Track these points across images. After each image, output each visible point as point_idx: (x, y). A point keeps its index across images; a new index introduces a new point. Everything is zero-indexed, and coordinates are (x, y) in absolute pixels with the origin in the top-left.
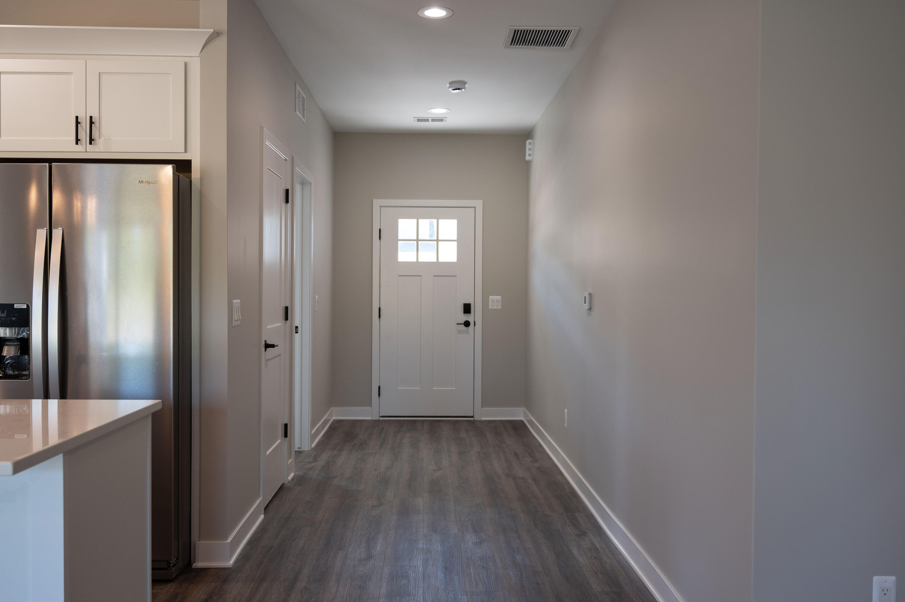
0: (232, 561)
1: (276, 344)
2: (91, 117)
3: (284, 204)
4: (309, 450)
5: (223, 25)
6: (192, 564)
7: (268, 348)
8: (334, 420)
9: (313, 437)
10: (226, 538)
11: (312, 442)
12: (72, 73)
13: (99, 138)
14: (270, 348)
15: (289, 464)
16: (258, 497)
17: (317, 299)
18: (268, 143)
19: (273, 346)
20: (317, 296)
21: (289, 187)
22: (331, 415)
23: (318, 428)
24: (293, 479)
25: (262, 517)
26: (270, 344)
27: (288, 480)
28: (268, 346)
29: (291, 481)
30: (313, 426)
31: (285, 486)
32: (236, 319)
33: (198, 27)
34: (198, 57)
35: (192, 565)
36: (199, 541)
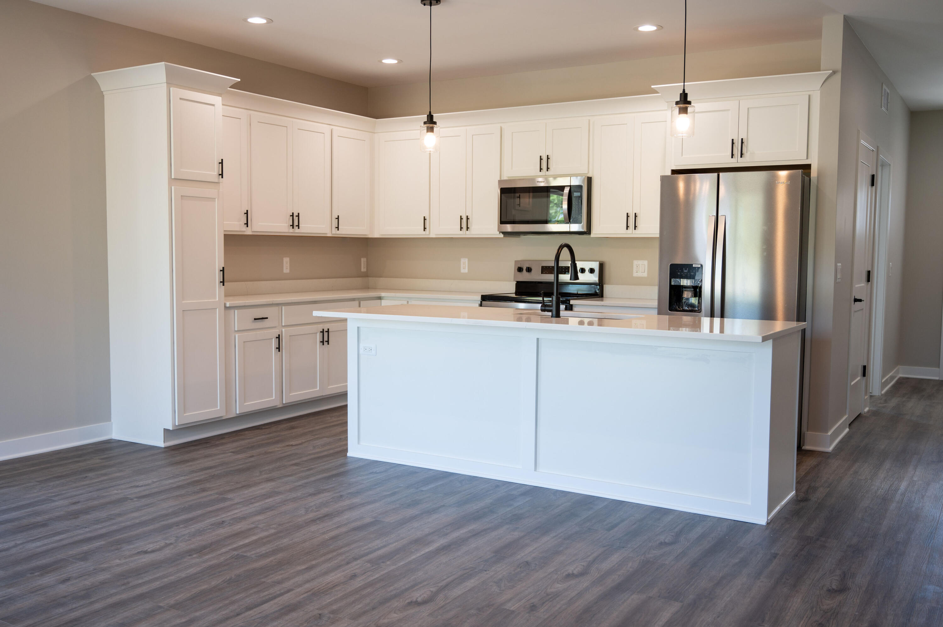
0: (830, 449)
1: (863, 299)
2: (742, 139)
3: (870, 187)
4: (879, 396)
5: (838, 65)
6: (801, 446)
7: (856, 302)
8: (900, 377)
9: (884, 385)
10: (827, 432)
11: (882, 390)
12: (730, 110)
13: (747, 152)
14: (858, 302)
15: (865, 398)
16: (845, 414)
17: (891, 266)
18: (862, 142)
19: (860, 300)
20: (891, 264)
21: (875, 173)
22: (897, 372)
23: (887, 379)
24: (868, 411)
25: (847, 430)
26: (858, 298)
27: (865, 412)
28: (856, 300)
29: (867, 413)
30: (883, 376)
31: (861, 415)
32: (839, 278)
33: (820, 70)
34: (819, 90)
35: (802, 448)
36: (807, 431)
